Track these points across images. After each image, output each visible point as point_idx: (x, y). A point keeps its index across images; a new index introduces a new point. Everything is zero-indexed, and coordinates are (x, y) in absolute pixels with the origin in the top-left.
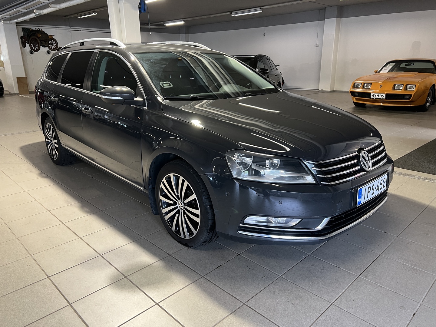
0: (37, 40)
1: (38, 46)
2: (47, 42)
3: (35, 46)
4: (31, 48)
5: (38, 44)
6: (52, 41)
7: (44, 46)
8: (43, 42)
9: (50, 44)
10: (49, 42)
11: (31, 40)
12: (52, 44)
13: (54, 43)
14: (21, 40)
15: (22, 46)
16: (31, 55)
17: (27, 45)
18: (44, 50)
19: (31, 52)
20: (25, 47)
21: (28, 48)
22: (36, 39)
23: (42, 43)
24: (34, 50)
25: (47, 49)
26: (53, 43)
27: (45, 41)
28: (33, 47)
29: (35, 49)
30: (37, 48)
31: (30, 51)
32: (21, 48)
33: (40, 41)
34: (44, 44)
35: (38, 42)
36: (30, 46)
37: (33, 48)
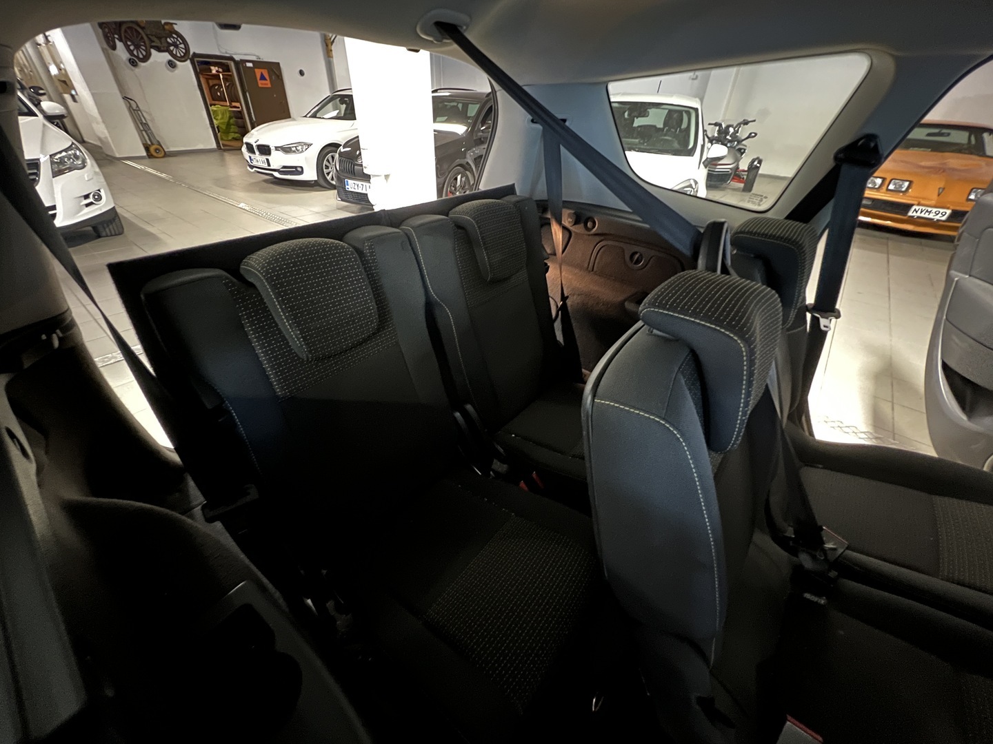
0: (139, 33)
1: (144, 48)
2: (163, 40)
3: (137, 47)
4: (131, 52)
5: (144, 42)
6: (174, 38)
7: (159, 50)
8: (155, 39)
9: (170, 45)
10: (169, 40)
11: (126, 31)
12: (176, 46)
13: (181, 44)
14: (100, 31)
15: (105, 46)
16: (132, 67)
17: (119, 45)
18: (159, 58)
19: (133, 62)
20: (114, 48)
21: (121, 52)
22: (136, 30)
23: (153, 42)
24: (138, 57)
25: (166, 57)
26: (178, 43)
27: (159, 38)
28: (134, 50)
29: (141, 56)
30: (144, 53)
31: (130, 60)
32: (103, 50)
33: (147, 35)
34: (157, 43)
35: (142, 38)
36: (127, 47)
37: (135, 53)
